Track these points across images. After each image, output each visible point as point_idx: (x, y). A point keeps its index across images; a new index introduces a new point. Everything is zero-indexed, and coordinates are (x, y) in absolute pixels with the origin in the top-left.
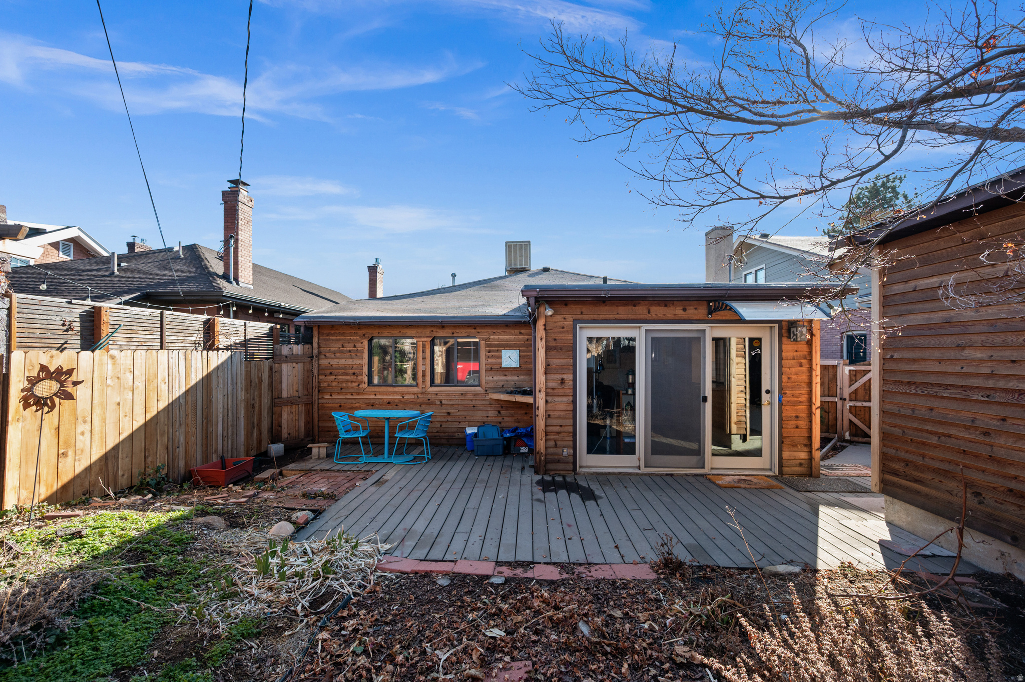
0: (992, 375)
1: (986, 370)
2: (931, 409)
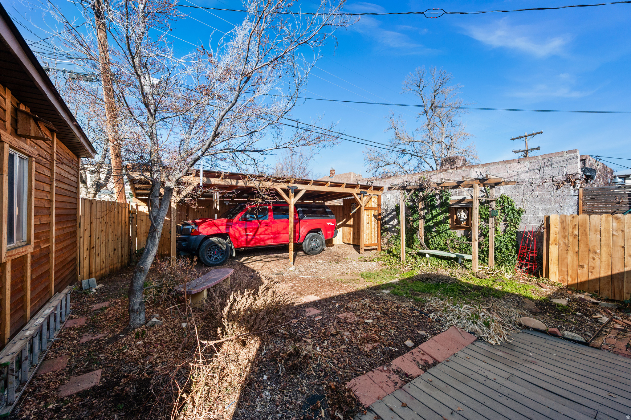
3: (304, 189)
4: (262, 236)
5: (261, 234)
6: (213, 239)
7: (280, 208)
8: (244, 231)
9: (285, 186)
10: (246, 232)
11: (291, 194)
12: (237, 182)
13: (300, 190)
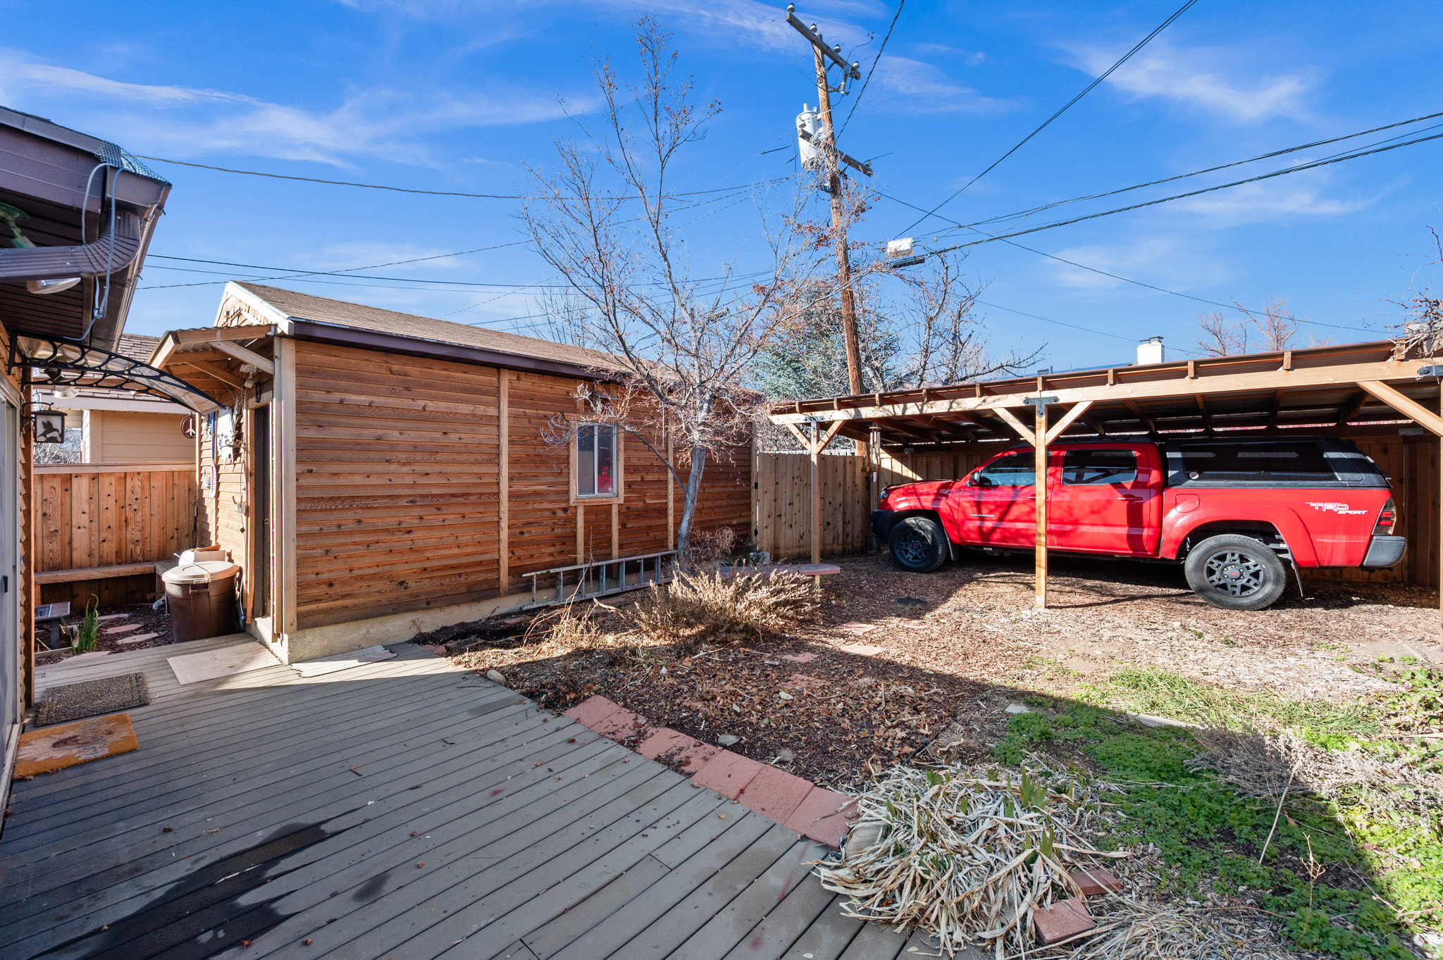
0: (414, 485)
1: (409, 480)
2: (359, 521)
3: (1082, 399)
4: (1020, 525)
5: (1017, 520)
6: (910, 521)
7: (1093, 454)
8: (975, 509)
9: (1017, 400)
10: (979, 512)
11: (1041, 420)
12: (905, 409)
13: (1071, 406)
